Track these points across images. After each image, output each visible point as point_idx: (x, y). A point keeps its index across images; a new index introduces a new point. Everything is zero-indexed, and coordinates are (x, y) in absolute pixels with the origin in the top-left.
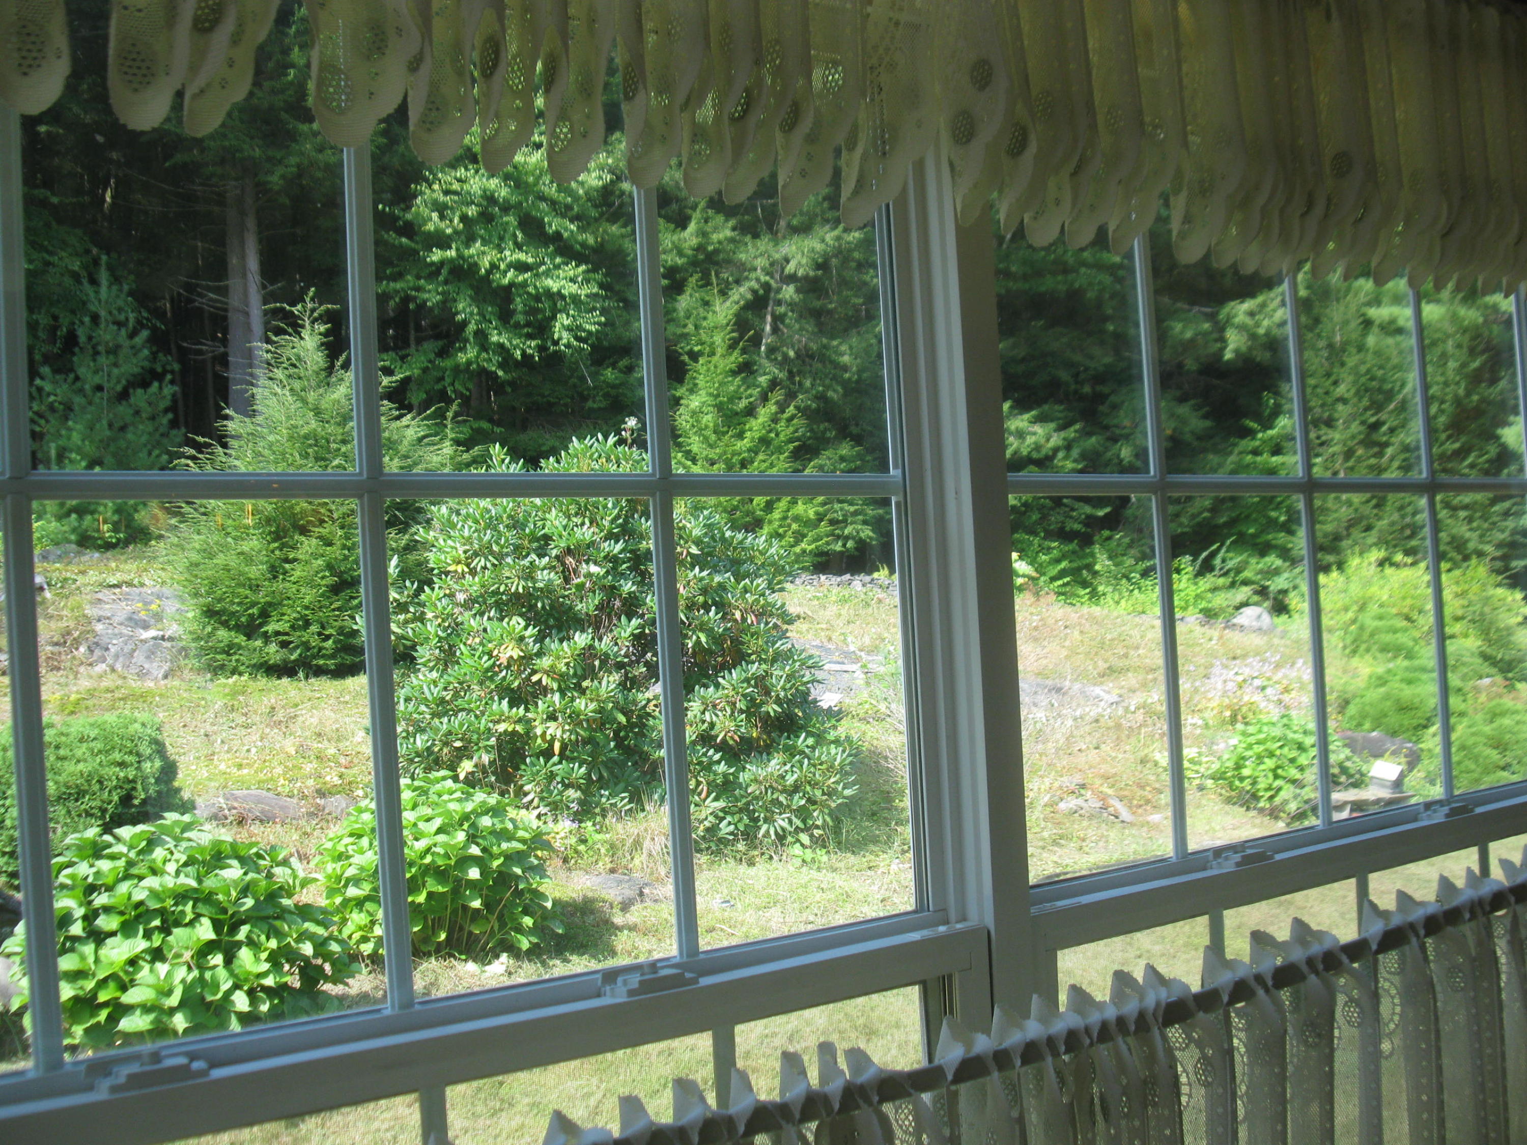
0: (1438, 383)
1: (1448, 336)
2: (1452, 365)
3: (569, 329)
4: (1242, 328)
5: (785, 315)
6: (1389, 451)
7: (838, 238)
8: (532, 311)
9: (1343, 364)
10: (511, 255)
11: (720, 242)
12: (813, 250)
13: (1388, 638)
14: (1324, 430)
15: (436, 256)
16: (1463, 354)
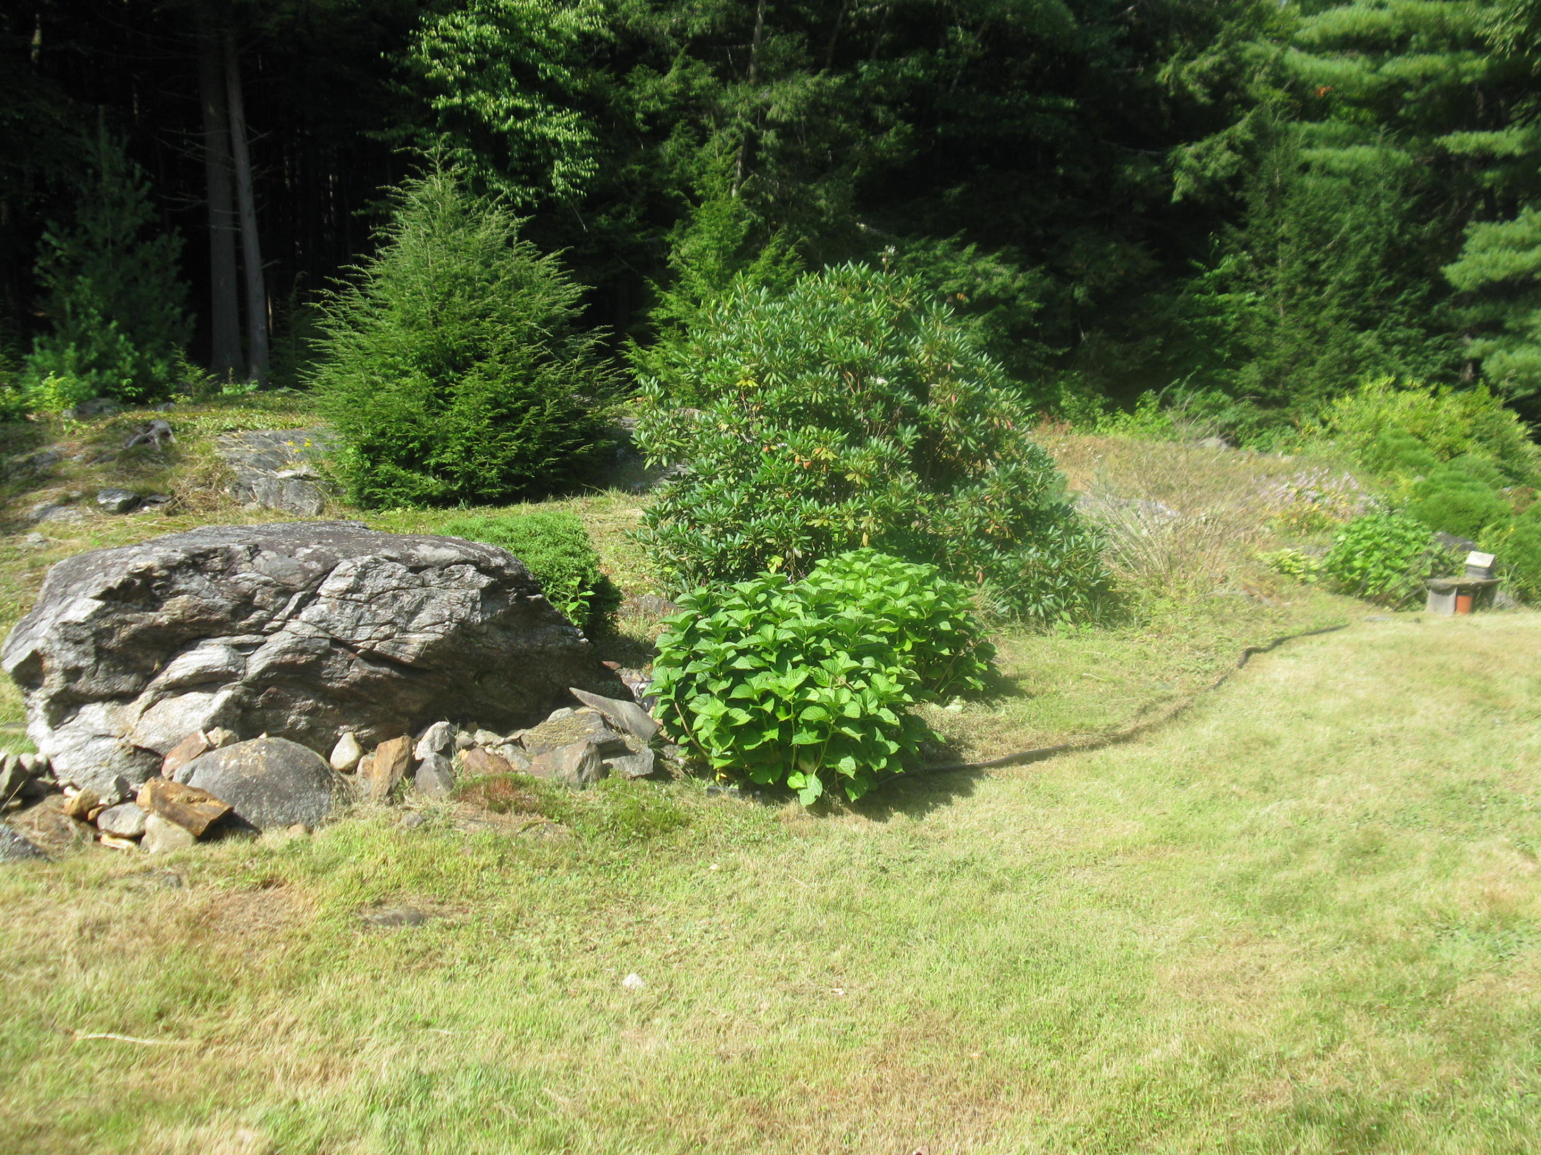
0: (1371, 223)
1: (1380, 177)
2: (1384, 205)
3: (563, 175)
4: (1189, 170)
5: (766, 160)
6: (1328, 289)
7: (818, 84)
8: (528, 157)
9: (1284, 206)
10: (507, 102)
11: (702, 88)
12: (795, 97)
13: (1410, 454)
14: (1267, 268)
15: (441, 102)
16: (1395, 195)
